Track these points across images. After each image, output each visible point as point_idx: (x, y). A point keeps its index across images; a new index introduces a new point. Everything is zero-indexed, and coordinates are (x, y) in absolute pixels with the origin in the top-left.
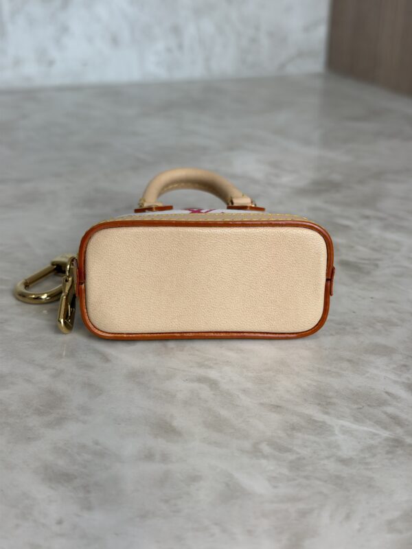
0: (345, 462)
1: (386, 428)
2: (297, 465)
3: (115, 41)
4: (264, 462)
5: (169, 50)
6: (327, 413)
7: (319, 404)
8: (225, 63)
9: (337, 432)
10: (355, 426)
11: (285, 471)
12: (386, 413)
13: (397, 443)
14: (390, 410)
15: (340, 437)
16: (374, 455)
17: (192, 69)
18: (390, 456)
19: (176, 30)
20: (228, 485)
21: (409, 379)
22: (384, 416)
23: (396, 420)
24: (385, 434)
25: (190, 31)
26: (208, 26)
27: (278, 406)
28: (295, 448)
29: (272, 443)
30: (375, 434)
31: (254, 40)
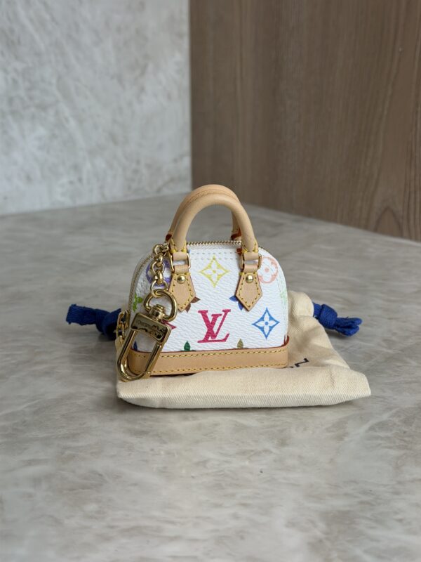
3: (29, 179)
5: (71, 183)
8: (115, 191)
17: (91, 197)
19: (76, 168)
25: (88, 166)
26: (100, 163)
31: (136, 171)
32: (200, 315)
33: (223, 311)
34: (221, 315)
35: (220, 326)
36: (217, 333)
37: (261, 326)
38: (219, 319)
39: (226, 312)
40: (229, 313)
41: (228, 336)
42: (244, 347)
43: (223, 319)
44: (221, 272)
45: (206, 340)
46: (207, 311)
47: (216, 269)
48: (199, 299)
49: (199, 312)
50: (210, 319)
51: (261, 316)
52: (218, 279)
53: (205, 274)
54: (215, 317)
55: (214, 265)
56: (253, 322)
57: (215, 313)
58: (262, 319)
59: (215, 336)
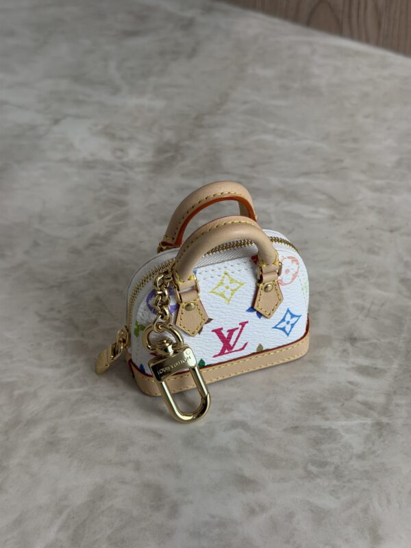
0: (361, 457)
1: (366, 416)
2: (338, 474)
4: (318, 480)
6: (327, 419)
7: (318, 413)
9: (343, 434)
10: (350, 423)
11: (335, 482)
12: (358, 402)
13: (379, 426)
14: (360, 397)
15: (347, 437)
16: (374, 444)
18: (382, 439)
20: (312, 511)
21: (353, 363)
22: (359, 406)
23: (368, 406)
24: (369, 421)
27: (296, 427)
28: (329, 460)
29: (314, 463)
30: (364, 424)
32: (214, 334)
33: (240, 324)
34: (237, 329)
35: (237, 339)
36: (234, 345)
37: (282, 327)
38: (236, 333)
39: (243, 324)
40: (246, 325)
41: (246, 344)
42: (264, 349)
43: (240, 332)
44: (234, 286)
45: (222, 353)
46: (222, 329)
47: (229, 285)
48: (211, 320)
49: (213, 331)
50: (226, 335)
51: (282, 318)
52: (232, 295)
53: (216, 294)
54: (231, 332)
55: (226, 282)
56: (274, 326)
57: (230, 328)
58: (283, 320)
59: (232, 348)
